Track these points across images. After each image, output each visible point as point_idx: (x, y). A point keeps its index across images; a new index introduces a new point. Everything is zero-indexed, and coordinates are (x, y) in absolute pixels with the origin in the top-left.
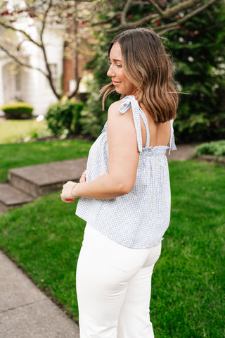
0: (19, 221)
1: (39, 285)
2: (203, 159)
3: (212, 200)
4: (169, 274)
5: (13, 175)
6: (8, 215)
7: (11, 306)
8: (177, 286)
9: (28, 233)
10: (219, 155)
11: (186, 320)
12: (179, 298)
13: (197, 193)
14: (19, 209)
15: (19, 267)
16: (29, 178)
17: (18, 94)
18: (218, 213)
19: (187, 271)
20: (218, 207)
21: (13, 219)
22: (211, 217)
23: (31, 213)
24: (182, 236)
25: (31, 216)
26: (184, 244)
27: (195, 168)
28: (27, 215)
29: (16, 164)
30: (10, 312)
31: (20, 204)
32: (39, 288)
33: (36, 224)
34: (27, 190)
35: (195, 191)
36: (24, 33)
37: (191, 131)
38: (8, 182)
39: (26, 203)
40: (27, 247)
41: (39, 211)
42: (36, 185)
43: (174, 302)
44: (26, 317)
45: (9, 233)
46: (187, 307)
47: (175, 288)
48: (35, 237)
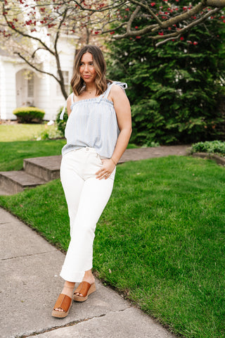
0: (33, 197)
1: (50, 242)
2: (197, 156)
3: (199, 182)
4: (157, 231)
5: (27, 163)
6: (23, 194)
7: (28, 253)
8: (162, 239)
9: (41, 206)
10: (211, 152)
11: (166, 259)
12: (163, 246)
13: (187, 178)
14: (33, 188)
15: (34, 230)
16: (41, 165)
17: (30, 99)
18: (202, 191)
19: (171, 229)
20: (202, 188)
21: (29, 196)
22: (196, 194)
23: (44, 191)
24: (170, 206)
25: (44, 193)
26: (171, 211)
27: (189, 162)
28: (40, 193)
29: (30, 155)
30: (28, 257)
31: (34, 186)
32: (51, 243)
33: (48, 199)
34: (40, 176)
35: (185, 177)
36: (40, 41)
37: (189, 133)
38: (23, 169)
39: (39, 185)
40: (40, 216)
41: (51, 190)
42: (48, 170)
43: (159, 248)
44: (41, 260)
45: (26, 206)
46: (168, 252)
47: (160, 240)
48: (47, 208)
